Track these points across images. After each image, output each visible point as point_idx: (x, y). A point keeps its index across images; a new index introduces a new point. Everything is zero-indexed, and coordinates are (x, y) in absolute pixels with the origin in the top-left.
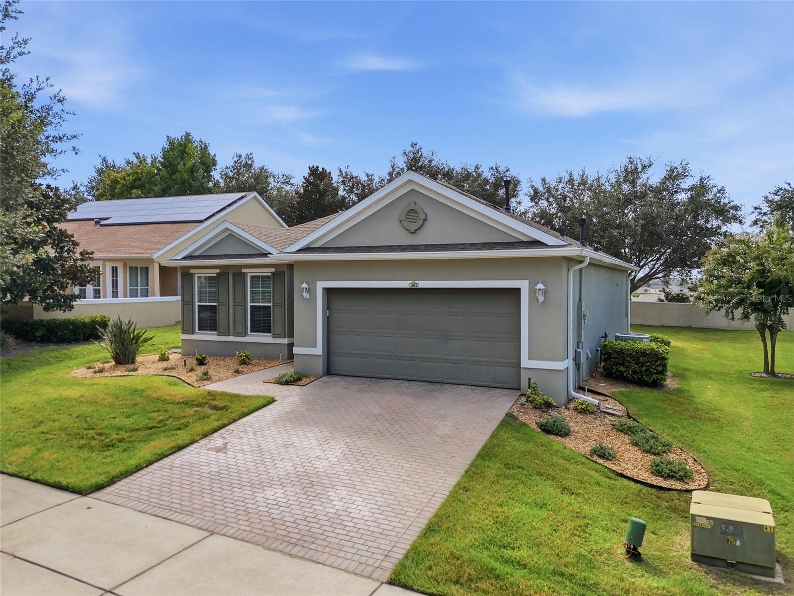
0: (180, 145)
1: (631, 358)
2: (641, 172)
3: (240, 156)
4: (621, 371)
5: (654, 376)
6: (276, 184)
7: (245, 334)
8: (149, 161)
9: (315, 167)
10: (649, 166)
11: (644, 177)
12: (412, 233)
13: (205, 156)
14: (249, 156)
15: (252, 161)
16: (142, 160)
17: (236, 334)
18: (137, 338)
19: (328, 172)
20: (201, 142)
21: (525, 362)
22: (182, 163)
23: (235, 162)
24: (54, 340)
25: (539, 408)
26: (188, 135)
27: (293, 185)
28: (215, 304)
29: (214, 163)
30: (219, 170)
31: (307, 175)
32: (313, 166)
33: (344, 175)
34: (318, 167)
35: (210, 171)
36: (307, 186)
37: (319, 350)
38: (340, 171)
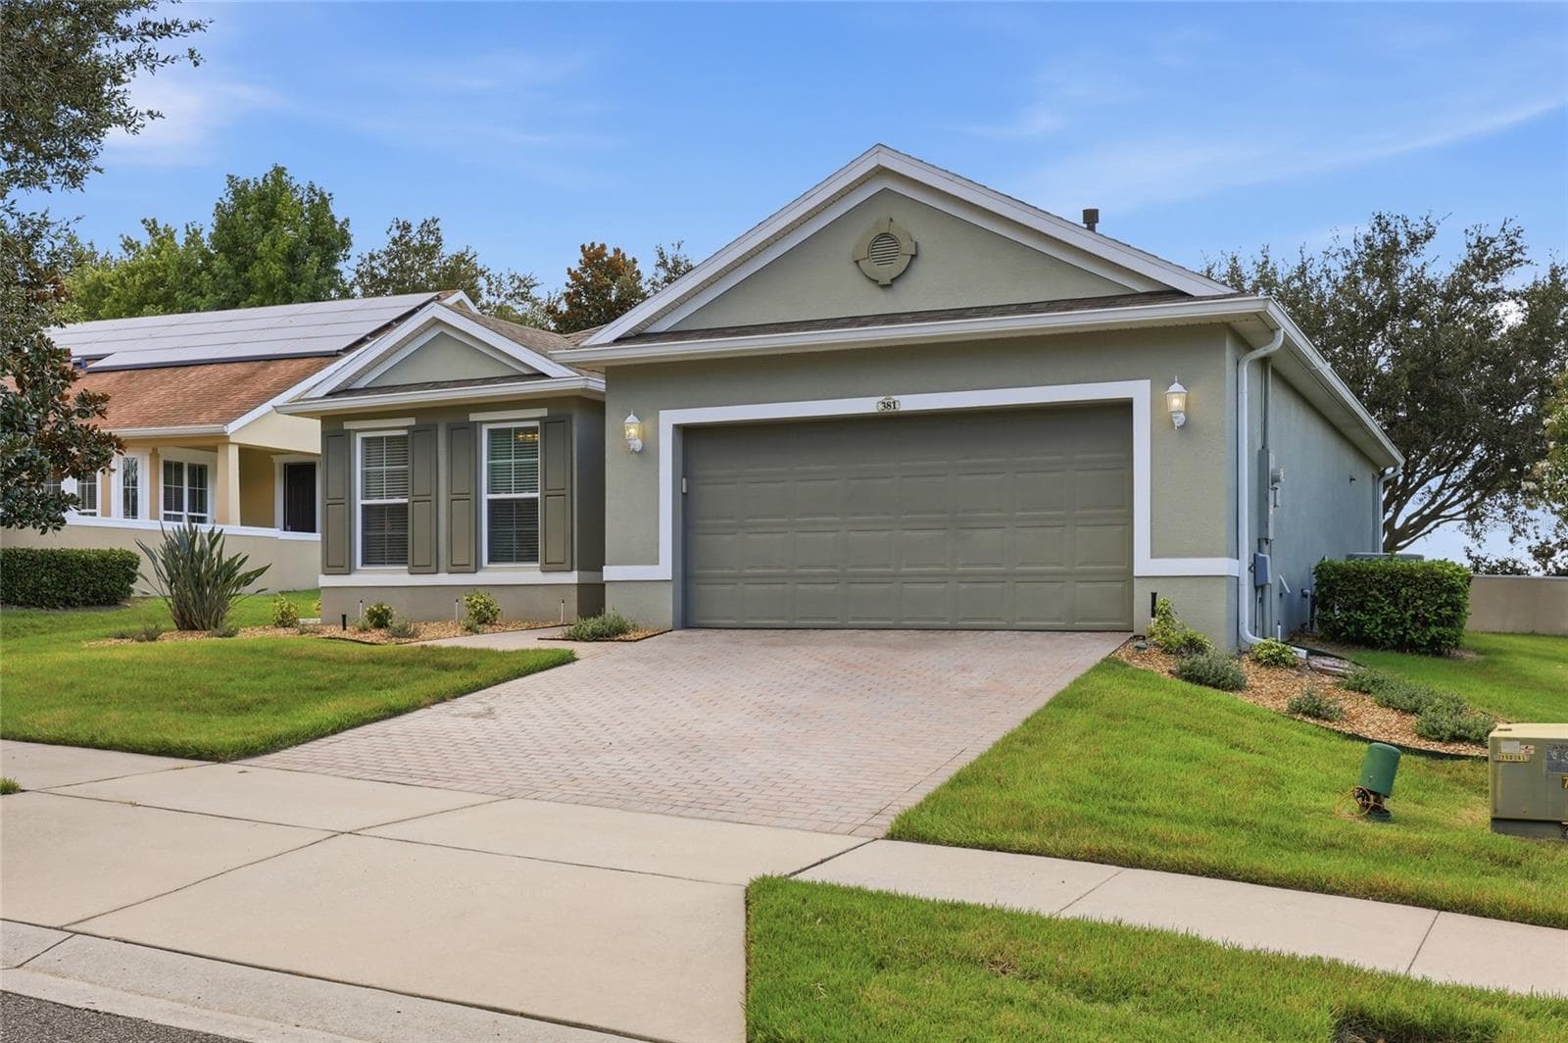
0: (262, 197)
1: (1381, 592)
2: (1407, 253)
3: (407, 227)
4: (1358, 622)
5: (1434, 630)
6: (492, 299)
7: (477, 568)
8: (180, 240)
9: (597, 246)
10: (1427, 238)
11: (1413, 262)
12: (884, 287)
13: (322, 223)
14: (430, 227)
15: (439, 239)
16: (161, 237)
17: (455, 568)
18: (229, 569)
19: (629, 258)
20: (312, 189)
21: (1144, 564)
22: (267, 239)
23: (395, 242)
24: (20, 598)
25: (1176, 654)
26: (279, 171)
27: (535, 302)
28: (405, 501)
29: (344, 241)
30: (353, 263)
31: (576, 267)
32: (593, 244)
33: (670, 264)
34: (603, 247)
35: (335, 260)
36: (578, 294)
37: (664, 569)
38: (661, 254)
